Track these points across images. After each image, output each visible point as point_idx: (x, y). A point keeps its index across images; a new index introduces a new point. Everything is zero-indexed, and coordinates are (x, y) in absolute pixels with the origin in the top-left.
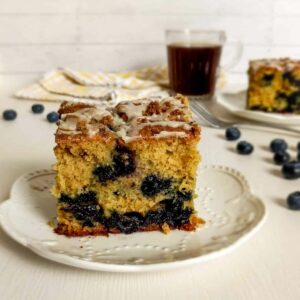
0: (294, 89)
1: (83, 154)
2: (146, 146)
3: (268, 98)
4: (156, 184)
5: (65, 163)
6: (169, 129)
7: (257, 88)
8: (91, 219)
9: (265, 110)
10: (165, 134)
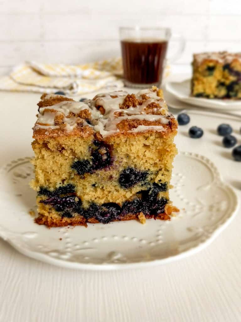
0: (232, 78)
1: (61, 149)
2: (123, 140)
3: (210, 87)
4: (133, 177)
5: (43, 158)
6: (146, 123)
7: (201, 78)
8: (70, 210)
9: (208, 97)
10: (142, 128)
